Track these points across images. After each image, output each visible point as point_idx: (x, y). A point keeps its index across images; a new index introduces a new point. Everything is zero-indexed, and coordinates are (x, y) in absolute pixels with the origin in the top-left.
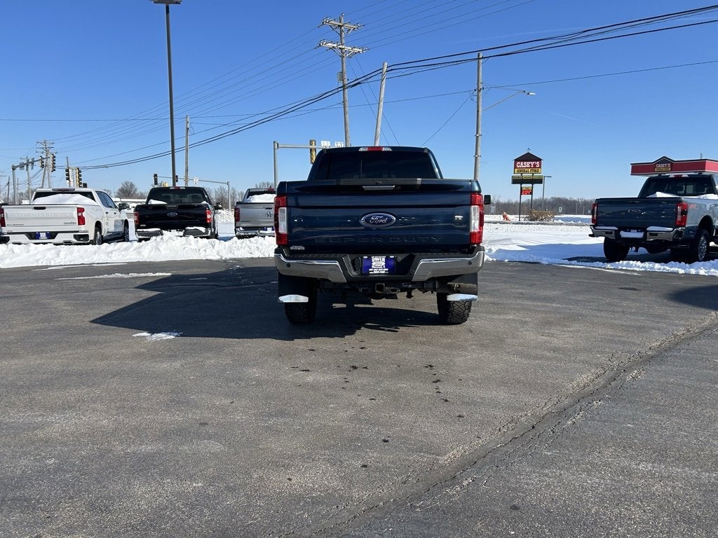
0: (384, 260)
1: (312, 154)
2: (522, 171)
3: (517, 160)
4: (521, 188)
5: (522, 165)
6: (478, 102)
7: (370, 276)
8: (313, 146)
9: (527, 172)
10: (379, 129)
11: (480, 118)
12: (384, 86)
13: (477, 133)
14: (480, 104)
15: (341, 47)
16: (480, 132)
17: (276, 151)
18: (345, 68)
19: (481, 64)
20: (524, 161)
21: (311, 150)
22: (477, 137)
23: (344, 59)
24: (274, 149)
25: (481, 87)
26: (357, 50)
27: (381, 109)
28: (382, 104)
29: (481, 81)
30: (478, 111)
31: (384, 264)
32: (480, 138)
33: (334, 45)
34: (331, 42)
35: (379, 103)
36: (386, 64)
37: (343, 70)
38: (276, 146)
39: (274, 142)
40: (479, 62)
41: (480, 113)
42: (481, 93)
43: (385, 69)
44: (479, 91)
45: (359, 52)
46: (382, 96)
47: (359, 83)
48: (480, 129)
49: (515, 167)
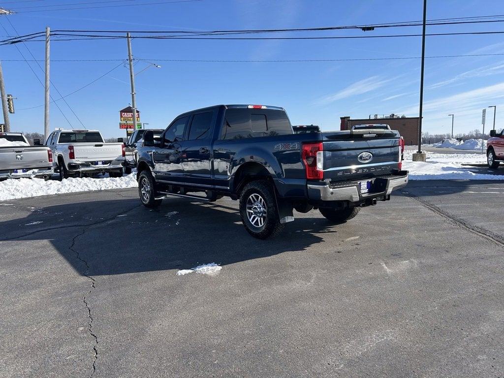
2: (126, 119)
3: (122, 112)
4: (127, 131)
5: (126, 116)
6: (131, 69)
9: (130, 120)
10: (48, 82)
11: (133, 81)
12: (49, 47)
13: (132, 92)
14: (133, 71)
16: (134, 91)
19: (130, 41)
20: (127, 112)
22: (133, 95)
25: (132, 58)
27: (48, 66)
28: (48, 61)
29: (131, 53)
30: (131, 76)
32: (135, 95)
35: (46, 61)
36: (49, 29)
40: (128, 40)
41: (133, 77)
42: (132, 63)
43: (49, 33)
44: (131, 61)
45: (5, 13)
46: (48, 55)
48: (134, 89)
49: (121, 117)
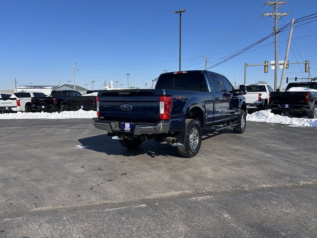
0: (129, 124)
1: (265, 68)
7: (125, 131)
8: (266, 64)
10: (288, 54)
12: (292, 31)
15: (274, 14)
17: (246, 68)
18: (276, 24)
21: (265, 66)
23: (276, 20)
24: (245, 67)
26: (284, 14)
27: (289, 44)
28: (290, 40)
31: (129, 126)
33: (270, 14)
34: (268, 13)
36: (294, 19)
37: (275, 25)
38: (246, 65)
39: (245, 64)
43: (293, 22)
45: (286, 15)
46: (291, 36)
47: (280, 31)
